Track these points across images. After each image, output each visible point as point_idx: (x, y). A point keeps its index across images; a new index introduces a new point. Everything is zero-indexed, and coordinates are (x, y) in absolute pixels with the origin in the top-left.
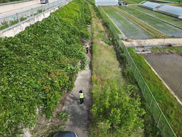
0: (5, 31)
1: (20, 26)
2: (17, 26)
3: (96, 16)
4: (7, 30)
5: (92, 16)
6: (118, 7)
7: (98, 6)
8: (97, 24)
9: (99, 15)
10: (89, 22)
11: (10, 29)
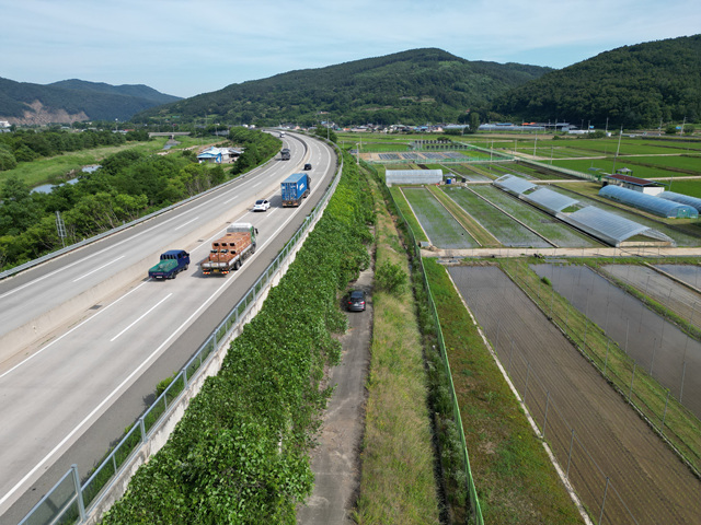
3: (385, 210)
5: (378, 209)
6: (441, 187)
7: (393, 184)
8: (385, 226)
9: (392, 207)
10: (371, 221)
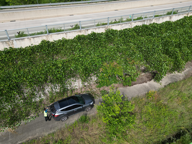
0: (114, 25)
1: (130, 24)
2: (127, 23)
4: (116, 25)
11: (118, 25)
